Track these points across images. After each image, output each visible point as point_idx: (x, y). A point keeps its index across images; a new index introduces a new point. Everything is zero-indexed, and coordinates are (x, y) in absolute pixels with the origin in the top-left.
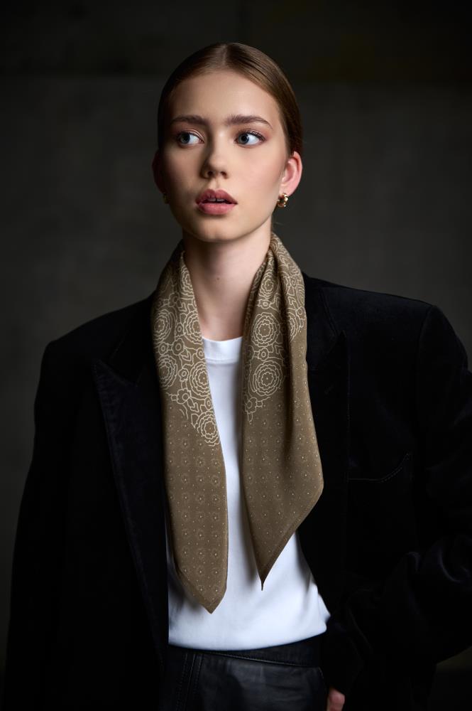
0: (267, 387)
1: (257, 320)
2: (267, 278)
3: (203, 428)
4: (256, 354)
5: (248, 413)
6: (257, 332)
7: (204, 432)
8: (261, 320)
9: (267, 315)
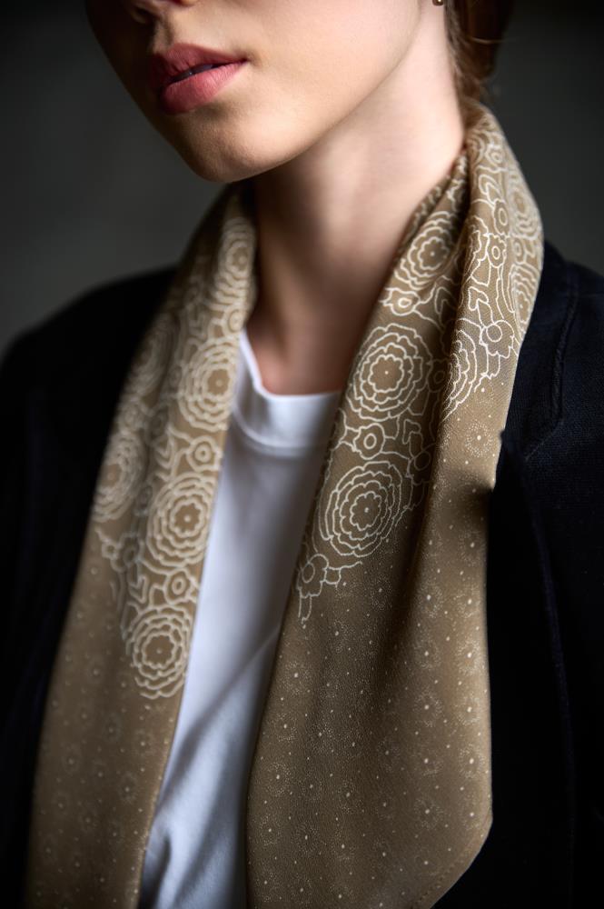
0: (362, 534)
1: (372, 341)
2: (430, 234)
3: (140, 646)
4: (351, 436)
5: (301, 596)
6: (365, 377)
7: (139, 657)
8: (384, 343)
9: (401, 332)
